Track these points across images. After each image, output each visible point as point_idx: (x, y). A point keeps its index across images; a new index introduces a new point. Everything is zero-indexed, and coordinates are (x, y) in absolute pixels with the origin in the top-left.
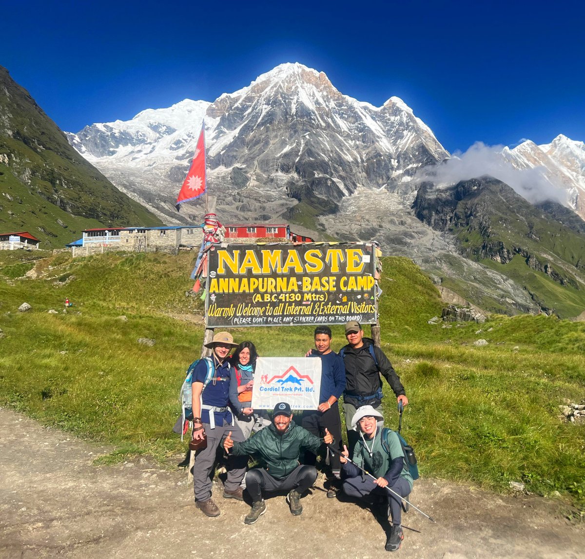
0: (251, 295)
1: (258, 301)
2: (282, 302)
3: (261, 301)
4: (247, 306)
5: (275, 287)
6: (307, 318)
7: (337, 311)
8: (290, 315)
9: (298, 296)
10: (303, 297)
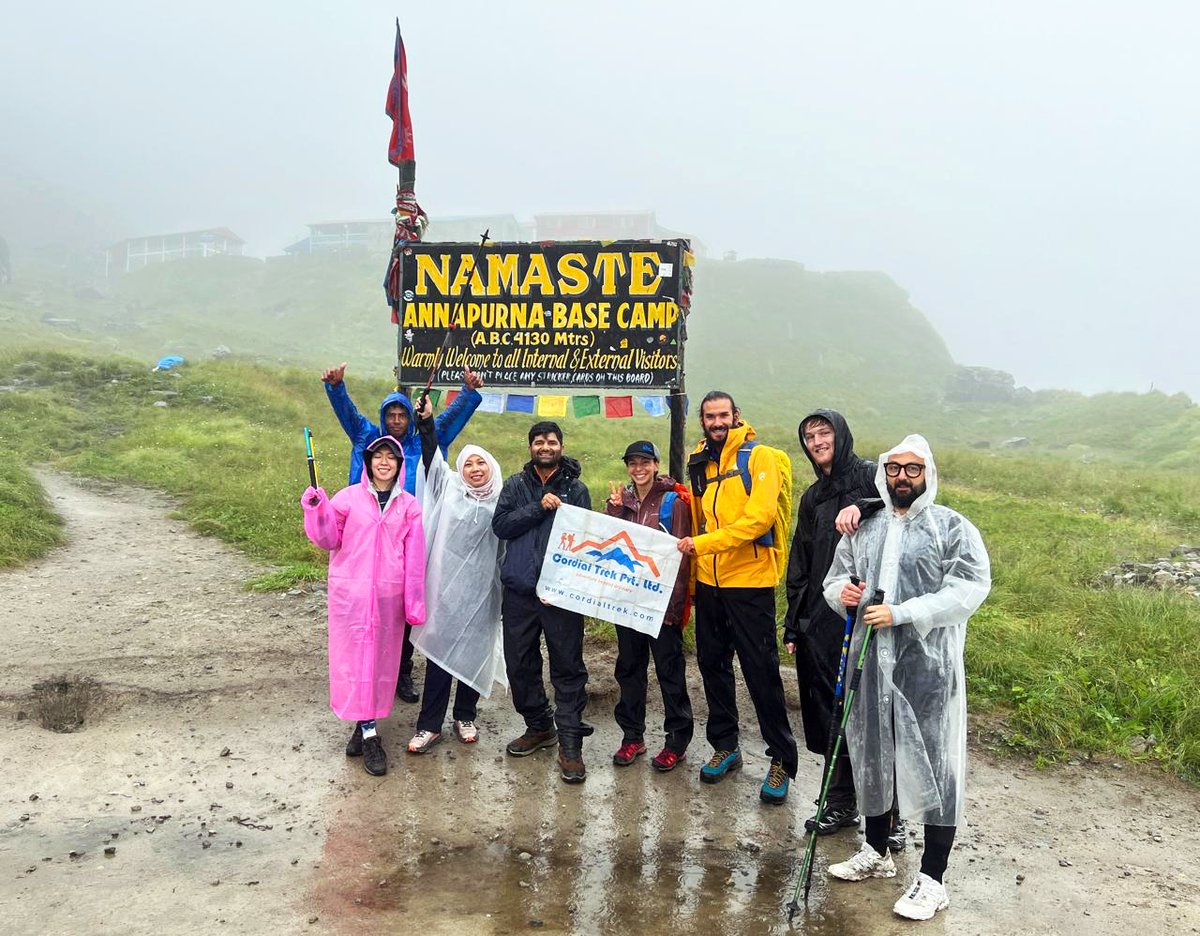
0: (468, 332)
1: (480, 343)
2: (519, 347)
3: (484, 343)
4: (461, 351)
5: (508, 321)
6: (560, 375)
7: (609, 365)
8: (530, 370)
9: (545, 337)
10: (552, 338)
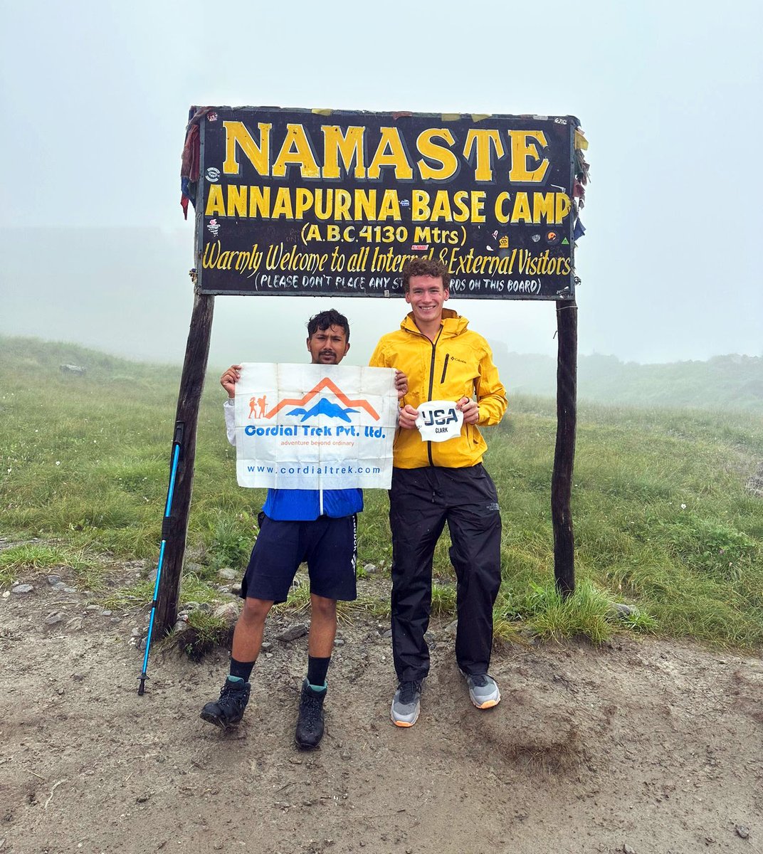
0: (296, 225)
1: (314, 239)
2: (366, 244)
3: (319, 239)
4: (288, 249)
5: (352, 211)
7: (486, 269)
8: (383, 274)
9: (402, 231)
10: (411, 234)
